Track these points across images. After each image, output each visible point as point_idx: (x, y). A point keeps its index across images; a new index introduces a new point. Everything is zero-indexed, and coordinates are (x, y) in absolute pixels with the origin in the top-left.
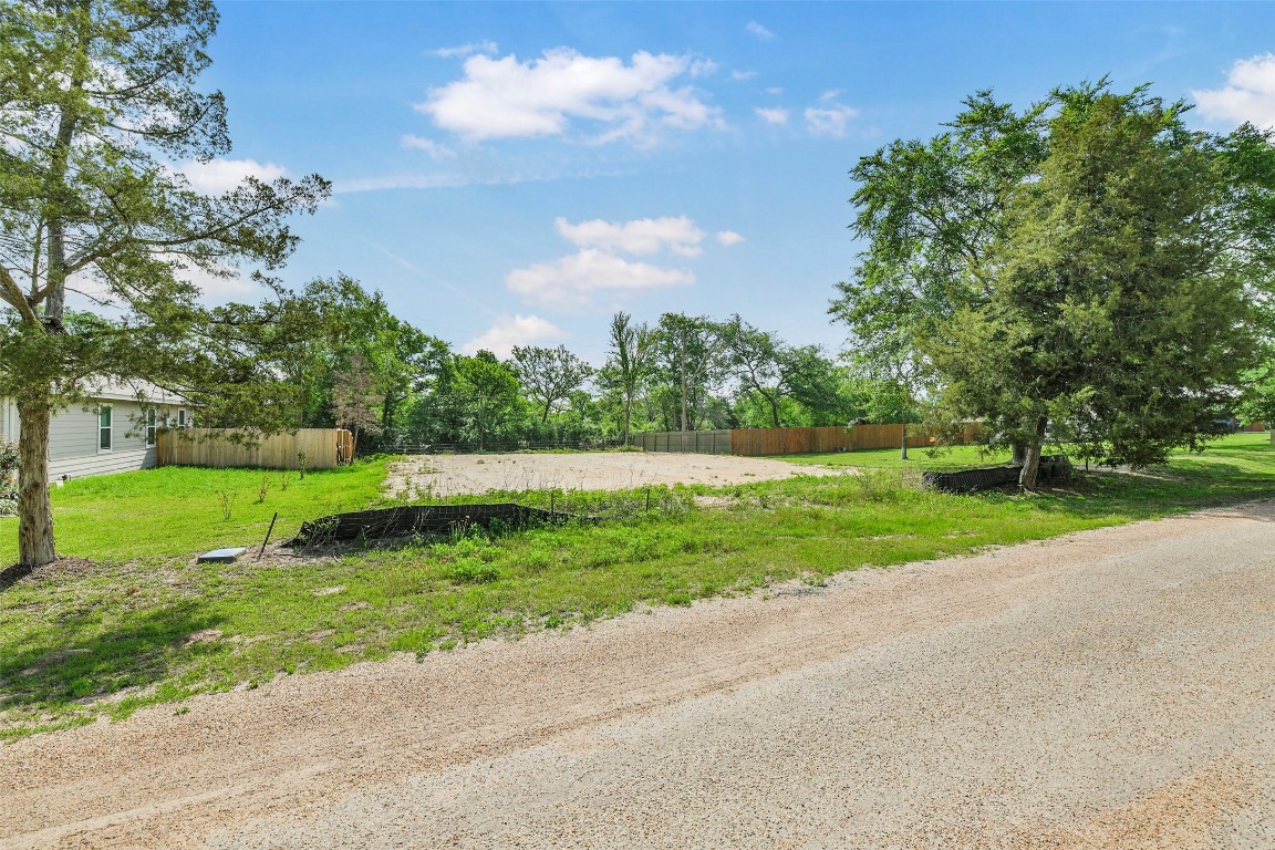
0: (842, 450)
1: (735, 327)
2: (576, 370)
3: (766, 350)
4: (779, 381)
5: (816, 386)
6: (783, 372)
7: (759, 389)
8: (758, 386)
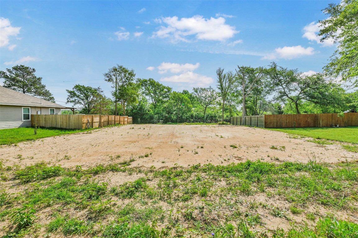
0: (336, 126)
1: (274, 69)
2: (215, 95)
3: (292, 78)
4: (299, 93)
5: (321, 93)
6: (301, 88)
7: (288, 97)
8: (287, 95)
